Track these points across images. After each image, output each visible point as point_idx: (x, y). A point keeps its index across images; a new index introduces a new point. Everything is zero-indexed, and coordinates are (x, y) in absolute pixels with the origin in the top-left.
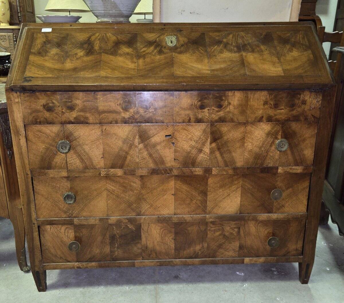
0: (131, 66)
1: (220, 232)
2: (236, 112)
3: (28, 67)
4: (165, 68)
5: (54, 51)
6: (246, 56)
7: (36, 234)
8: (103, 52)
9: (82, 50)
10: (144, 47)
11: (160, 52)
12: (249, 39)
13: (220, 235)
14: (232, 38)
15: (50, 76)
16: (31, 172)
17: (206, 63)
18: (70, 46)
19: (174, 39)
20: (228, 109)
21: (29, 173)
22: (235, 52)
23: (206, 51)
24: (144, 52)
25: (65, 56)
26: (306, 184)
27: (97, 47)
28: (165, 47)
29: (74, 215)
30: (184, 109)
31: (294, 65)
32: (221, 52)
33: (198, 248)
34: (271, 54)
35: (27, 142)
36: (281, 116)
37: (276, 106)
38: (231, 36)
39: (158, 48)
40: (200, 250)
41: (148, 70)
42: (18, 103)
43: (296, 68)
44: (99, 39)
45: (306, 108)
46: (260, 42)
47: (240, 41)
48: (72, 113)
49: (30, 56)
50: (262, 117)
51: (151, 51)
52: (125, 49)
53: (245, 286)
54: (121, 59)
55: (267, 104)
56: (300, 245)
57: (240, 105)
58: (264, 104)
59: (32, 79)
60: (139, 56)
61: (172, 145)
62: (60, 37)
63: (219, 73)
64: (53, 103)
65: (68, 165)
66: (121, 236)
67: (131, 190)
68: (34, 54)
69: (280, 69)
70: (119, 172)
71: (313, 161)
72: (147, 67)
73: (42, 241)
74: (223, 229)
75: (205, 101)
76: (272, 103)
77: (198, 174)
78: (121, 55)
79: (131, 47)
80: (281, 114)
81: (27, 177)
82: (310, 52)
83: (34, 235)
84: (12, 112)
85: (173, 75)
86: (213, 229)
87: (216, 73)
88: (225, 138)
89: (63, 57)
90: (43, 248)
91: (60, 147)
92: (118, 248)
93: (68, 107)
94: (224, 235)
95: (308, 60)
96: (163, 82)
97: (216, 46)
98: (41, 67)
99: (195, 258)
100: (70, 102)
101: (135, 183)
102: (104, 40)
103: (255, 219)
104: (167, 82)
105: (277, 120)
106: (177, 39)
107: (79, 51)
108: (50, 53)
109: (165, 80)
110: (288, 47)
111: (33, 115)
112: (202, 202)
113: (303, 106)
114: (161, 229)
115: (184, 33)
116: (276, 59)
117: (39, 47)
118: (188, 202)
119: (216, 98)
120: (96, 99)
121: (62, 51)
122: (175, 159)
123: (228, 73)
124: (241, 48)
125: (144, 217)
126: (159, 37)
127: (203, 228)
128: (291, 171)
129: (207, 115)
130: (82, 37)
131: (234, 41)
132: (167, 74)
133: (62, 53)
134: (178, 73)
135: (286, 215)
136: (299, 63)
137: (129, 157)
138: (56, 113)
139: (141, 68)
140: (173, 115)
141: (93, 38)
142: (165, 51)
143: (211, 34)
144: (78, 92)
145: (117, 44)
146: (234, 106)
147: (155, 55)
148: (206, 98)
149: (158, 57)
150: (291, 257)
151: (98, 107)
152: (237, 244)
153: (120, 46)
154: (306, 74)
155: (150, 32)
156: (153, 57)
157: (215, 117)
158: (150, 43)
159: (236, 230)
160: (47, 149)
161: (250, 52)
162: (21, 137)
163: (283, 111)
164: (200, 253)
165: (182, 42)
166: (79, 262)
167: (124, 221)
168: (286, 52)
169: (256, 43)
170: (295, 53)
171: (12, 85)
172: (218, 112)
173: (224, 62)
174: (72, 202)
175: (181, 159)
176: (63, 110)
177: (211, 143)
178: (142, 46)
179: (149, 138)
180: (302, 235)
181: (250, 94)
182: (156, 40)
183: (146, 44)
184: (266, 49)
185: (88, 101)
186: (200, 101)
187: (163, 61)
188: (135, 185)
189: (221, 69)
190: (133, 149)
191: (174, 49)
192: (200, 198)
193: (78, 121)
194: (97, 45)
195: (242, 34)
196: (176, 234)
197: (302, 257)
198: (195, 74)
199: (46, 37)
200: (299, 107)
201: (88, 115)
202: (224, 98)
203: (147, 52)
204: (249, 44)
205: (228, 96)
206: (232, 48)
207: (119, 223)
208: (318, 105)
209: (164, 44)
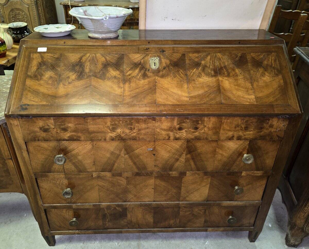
0: (118, 91)
1: (190, 212)
2: (210, 133)
3: (24, 93)
4: (148, 94)
5: (48, 74)
6: (222, 81)
7: (43, 214)
8: (93, 75)
9: (74, 73)
10: (130, 70)
11: (145, 76)
12: (226, 61)
13: (190, 214)
14: (210, 60)
15: (45, 103)
16: (35, 175)
17: (185, 88)
18: (63, 68)
19: (157, 60)
20: (203, 131)
21: (33, 175)
22: (212, 76)
23: (186, 75)
24: (129, 75)
25: (58, 79)
26: (264, 182)
27: (87, 70)
28: (149, 70)
29: (72, 202)
30: (165, 130)
31: (266, 92)
32: (199, 76)
33: (172, 222)
34: (245, 78)
35: (29, 154)
36: (249, 136)
37: (246, 129)
38: (209, 57)
39: (142, 71)
40: (173, 223)
41: (133, 97)
42: (17, 126)
43: (268, 96)
44: (89, 61)
45: (273, 130)
46: (235, 65)
47: (217, 64)
48: (65, 133)
49: (27, 80)
50: (233, 136)
51: (136, 74)
52: (113, 72)
53: (206, 243)
54: (109, 83)
55: (238, 127)
56: (252, 221)
57: (214, 128)
58: (235, 127)
59: (28, 107)
60: (126, 80)
61: (153, 155)
62: (55, 58)
63: (197, 100)
64: (48, 126)
65: (65, 170)
66: (111, 215)
67: (119, 185)
68: (31, 77)
69: (253, 97)
70: (108, 174)
71: (273, 168)
72: (132, 92)
73: (49, 218)
74: (192, 210)
75: (183, 124)
76: (243, 126)
77: (175, 176)
78: (109, 79)
79: (118, 70)
80: (249, 134)
81: (31, 178)
82: (280, 77)
83: (42, 215)
84: (13, 132)
85: (156, 102)
86: (184, 210)
87: (194, 100)
88: (199, 151)
89: (56, 81)
90: (50, 222)
91: (57, 161)
92: (109, 221)
93: (62, 129)
94: (193, 214)
95: (279, 87)
96: (146, 111)
97: (195, 69)
98: (36, 93)
99: (169, 228)
100: (63, 125)
101: (122, 181)
102: (93, 61)
103: (219, 205)
104: (149, 111)
105: (246, 139)
106: (160, 60)
107: (71, 74)
108: (45, 76)
109: (148, 109)
110: (261, 70)
111: (32, 134)
112: (176, 194)
113: (270, 129)
114: (143, 210)
115: (167, 53)
116: (250, 84)
117: (35, 70)
118: (165, 193)
119: (194, 122)
120: (87, 123)
121: (56, 74)
122: (155, 166)
123: (205, 100)
124: (218, 72)
125: (129, 203)
126: (143, 58)
127: (176, 210)
128: (252, 174)
129: (185, 135)
130: (73, 57)
131: (211, 64)
132: (150, 101)
133: (56, 77)
134: (160, 100)
135: (244, 202)
136: (270, 90)
137: (116, 165)
138: (51, 133)
139: (127, 94)
140: (154, 134)
141: (84, 59)
142: (149, 74)
143: (191, 55)
144: (70, 118)
145: (106, 65)
146: (208, 128)
147: (139, 80)
148: (184, 122)
149: (142, 82)
150: (244, 228)
151: (88, 129)
152: (203, 220)
153: (108, 69)
154: (276, 103)
155: (136, 53)
156: (137, 81)
157: (191, 136)
158: (136, 65)
159: (203, 211)
160: (47, 159)
161: (226, 76)
162: (23, 151)
163: (252, 132)
164: (173, 225)
165: (164, 65)
166: (78, 230)
167: (113, 206)
168: (259, 76)
169: (231, 66)
170: (267, 78)
171: (10, 113)
172: (193, 132)
173: (202, 87)
174: (69, 197)
175: (160, 165)
176: (58, 132)
177: (186, 155)
178: (128, 69)
179: (134, 151)
180: (255, 214)
181: (224, 120)
182: (141, 62)
183: (132, 66)
184: (241, 73)
185: (80, 124)
186: (178, 124)
187: (147, 86)
188: (121, 182)
189: (199, 96)
190: (120, 158)
191: (157, 72)
192: (175, 191)
193: (71, 139)
194: (88, 67)
195: (219, 55)
196: (155, 213)
197: (253, 227)
198: (175, 102)
199: (42, 57)
200: (267, 129)
201: (79, 134)
202: (200, 122)
203: (132, 75)
204: (225, 67)
205: (204, 121)
206: (210, 71)
207: (108, 207)
208: (284, 128)
209: (147, 66)
